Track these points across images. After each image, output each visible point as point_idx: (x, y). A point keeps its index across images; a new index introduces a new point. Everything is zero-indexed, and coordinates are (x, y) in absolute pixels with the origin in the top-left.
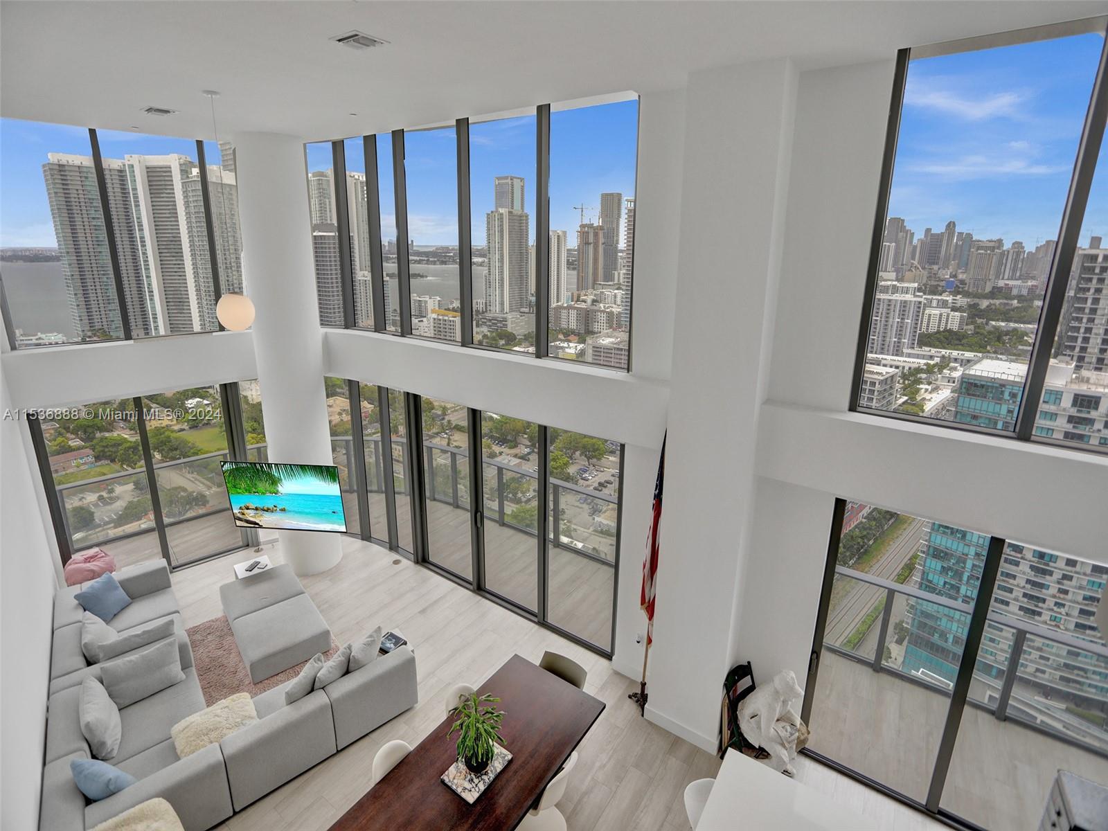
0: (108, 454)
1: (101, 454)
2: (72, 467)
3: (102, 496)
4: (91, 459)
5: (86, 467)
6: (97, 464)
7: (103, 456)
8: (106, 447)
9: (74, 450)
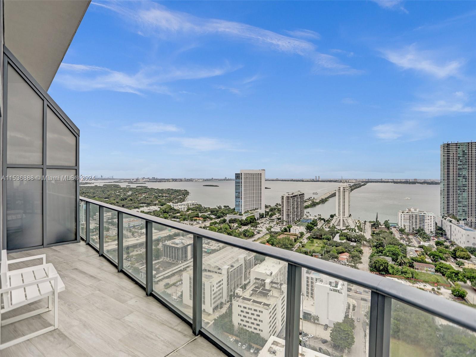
0: (442, 271)
1: (439, 270)
2: (424, 270)
3: (434, 289)
4: (433, 270)
5: (430, 273)
6: (436, 273)
7: (439, 271)
8: (442, 267)
9: (427, 263)
